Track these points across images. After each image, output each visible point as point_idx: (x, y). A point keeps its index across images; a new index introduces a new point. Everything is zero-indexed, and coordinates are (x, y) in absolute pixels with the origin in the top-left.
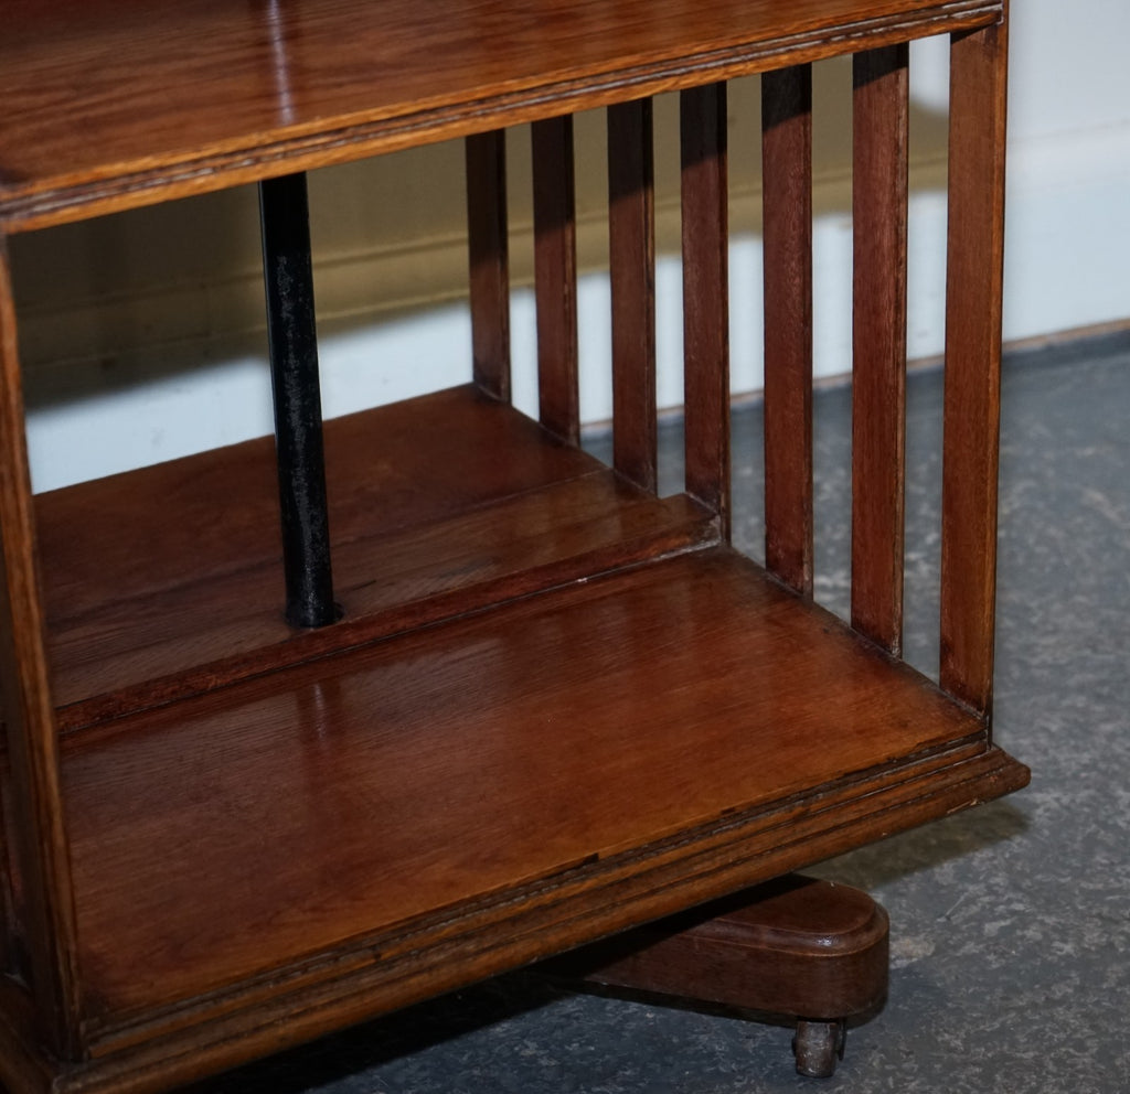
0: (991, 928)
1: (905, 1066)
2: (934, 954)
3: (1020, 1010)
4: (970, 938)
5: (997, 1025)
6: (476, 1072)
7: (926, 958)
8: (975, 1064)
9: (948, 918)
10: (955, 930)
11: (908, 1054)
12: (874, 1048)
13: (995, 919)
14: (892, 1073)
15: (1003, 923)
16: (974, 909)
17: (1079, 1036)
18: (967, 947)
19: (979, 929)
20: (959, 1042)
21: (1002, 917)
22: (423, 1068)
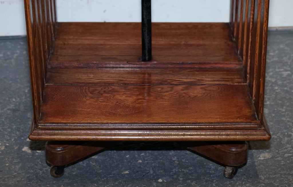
0: (286, 155)
1: (249, 180)
2: (271, 158)
3: (281, 174)
4: (281, 156)
5: (274, 176)
6: (161, 161)
7: (268, 159)
8: (264, 184)
9: (279, 151)
10: (278, 153)
11: (251, 178)
12: (245, 175)
13: (289, 153)
14: (245, 181)
15: (290, 155)
16: (286, 150)
17: (290, 183)
18: (278, 158)
19: (284, 155)
20: (263, 178)
21: (291, 153)
22: (152, 158)
